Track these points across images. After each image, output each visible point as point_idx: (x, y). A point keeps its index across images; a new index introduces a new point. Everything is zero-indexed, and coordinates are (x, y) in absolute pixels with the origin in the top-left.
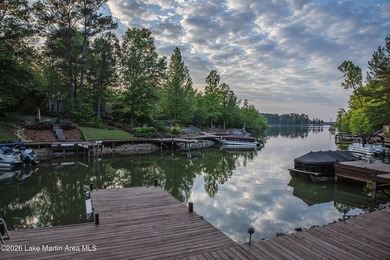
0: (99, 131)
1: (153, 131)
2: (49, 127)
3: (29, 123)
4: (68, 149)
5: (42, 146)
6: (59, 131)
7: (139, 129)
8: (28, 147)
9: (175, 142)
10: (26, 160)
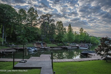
0: (50, 45)
1: (62, 45)
2: (40, 44)
3: (37, 43)
4: (43, 48)
5: (39, 48)
6: (42, 44)
7: (59, 44)
8: (36, 48)
9: (66, 48)
10: (36, 50)
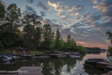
0: (35, 52)
1: (50, 52)
2: (22, 50)
3: (17, 49)
4: (25, 56)
5: (19, 55)
6: (24, 51)
7: (46, 51)
8: (15, 55)
9: (56, 55)
10: (13, 59)
